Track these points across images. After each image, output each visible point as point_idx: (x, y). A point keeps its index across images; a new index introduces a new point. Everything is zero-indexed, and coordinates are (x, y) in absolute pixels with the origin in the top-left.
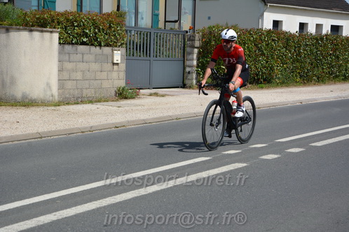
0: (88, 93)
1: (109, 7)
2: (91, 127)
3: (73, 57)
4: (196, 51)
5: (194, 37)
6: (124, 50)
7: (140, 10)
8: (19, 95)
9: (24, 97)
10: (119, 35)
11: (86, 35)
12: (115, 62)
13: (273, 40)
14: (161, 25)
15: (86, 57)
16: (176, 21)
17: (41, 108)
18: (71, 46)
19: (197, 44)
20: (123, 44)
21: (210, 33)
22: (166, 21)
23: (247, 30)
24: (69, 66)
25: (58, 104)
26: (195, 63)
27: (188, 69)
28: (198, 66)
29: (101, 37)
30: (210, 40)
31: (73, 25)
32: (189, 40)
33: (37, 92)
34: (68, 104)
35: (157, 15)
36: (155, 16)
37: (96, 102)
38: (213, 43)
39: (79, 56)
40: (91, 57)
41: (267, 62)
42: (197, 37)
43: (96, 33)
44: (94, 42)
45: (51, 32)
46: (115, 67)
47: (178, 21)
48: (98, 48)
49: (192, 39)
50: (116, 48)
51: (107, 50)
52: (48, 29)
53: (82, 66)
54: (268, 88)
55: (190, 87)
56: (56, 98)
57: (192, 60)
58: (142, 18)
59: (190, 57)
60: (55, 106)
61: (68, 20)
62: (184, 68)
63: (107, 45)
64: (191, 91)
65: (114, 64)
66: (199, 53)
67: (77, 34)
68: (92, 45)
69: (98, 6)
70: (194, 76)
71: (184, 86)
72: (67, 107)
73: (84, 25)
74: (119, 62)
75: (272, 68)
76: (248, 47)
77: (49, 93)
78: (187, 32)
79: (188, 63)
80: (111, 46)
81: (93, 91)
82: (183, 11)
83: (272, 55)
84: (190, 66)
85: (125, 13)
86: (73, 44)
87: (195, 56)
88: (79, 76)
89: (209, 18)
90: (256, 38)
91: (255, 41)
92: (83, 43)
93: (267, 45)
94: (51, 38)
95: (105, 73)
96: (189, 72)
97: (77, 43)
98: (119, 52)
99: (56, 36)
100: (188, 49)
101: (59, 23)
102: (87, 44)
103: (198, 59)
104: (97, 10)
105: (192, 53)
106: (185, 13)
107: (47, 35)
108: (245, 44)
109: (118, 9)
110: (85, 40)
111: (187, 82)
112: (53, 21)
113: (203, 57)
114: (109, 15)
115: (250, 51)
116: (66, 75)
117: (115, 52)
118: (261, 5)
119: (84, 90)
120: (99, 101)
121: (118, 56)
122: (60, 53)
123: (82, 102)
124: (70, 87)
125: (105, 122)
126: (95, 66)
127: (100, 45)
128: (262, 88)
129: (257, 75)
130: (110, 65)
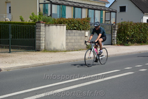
0: (76, 47)
1: (84, 16)
2: (77, 59)
3: (71, 34)
4: (116, 31)
5: (115, 26)
6: (89, 31)
7: (96, 17)
8: (52, 48)
9: (54, 49)
10: (87, 26)
11: (76, 26)
12: (86, 36)
13: (146, 27)
14: (104, 22)
15: (76, 34)
16: (109, 21)
17: (60, 53)
18: (70, 30)
19: (117, 29)
20: (89, 29)
21: (122, 25)
22: (105, 21)
23: (136, 23)
24: (69, 37)
25: (66, 51)
26: (116, 36)
27: (113, 38)
28: (117, 37)
29: (81, 27)
30: (121, 27)
31: (71, 23)
32: (113, 27)
33: (58, 47)
34: (69, 51)
35: (102, 19)
36: (101, 19)
37: (79, 50)
38: (123, 28)
39: (73, 34)
40: (77, 34)
41: (144, 35)
42: (117, 26)
43: (79, 26)
44: (78, 29)
45: (63, 26)
46: (86, 38)
47: (110, 20)
48: (80, 31)
49: (115, 27)
50: (86, 31)
51: (83, 31)
52: (62, 25)
53: (74, 37)
54: (144, 45)
55: (114, 45)
56: (65, 49)
57: (115, 34)
58: (97, 20)
59: (114, 33)
60: (65, 52)
61: (69, 21)
62: (112, 38)
63: (83, 30)
64: (114, 46)
65: (85, 37)
66: (117, 32)
67: (72, 26)
68: (78, 30)
69: (81, 16)
70: (116, 40)
71: (112, 44)
72: (69, 52)
73: (75, 23)
74: (87, 36)
75: (146, 37)
76: (136, 30)
77: (62, 47)
78: (113, 24)
79: (113, 36)
80: (84, 30)
81: (78, 46)
82: (112, 17)
83: (146, 32)
84: (114, 37)
85: (90, 18)
86: (71, 30)
87: (116, 33)
88: (73, 41)
89: (122, 19)
90: (139, 26)
91: (139, 27)
92: (75, 29)
93: (144, 29)
94: (63, 28)
95: (83, 40)
96: (114, 39)
97: (72, 29)
98: (87, 32)
99: (65, 27)
100: (113, 31)
101: (66, 22)
102: (76, 30)
103: (117, 34)
104: (80, 18)
105: (115, 32)
106: (113, 18)
107: (62, 27)
108: (135, 28)
109: (88, 17)
110: (75, 28)
111: (113, 43)
112: (64, 22)
113: (119, 33)
114: (84, 19)
115: (137, 31)
116: (68, 41)
117: (86, 32)
118: (142, 14)
119: (75, 46)
120: (80, 50)
121: (87, 33)
122: (66, 33)
123: (74, 50)
124: (70, 45)
125: (82, 58)
126: (79, 37)
127: (81, 30)
128: (142, 45)
129: (140, 40)
130: (84, 37)
